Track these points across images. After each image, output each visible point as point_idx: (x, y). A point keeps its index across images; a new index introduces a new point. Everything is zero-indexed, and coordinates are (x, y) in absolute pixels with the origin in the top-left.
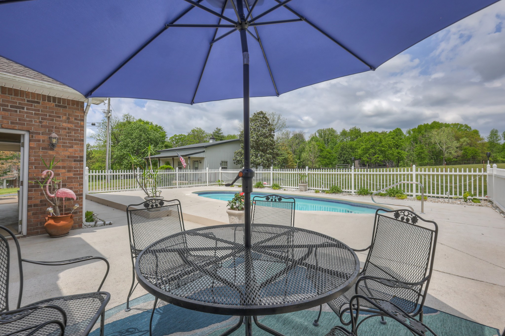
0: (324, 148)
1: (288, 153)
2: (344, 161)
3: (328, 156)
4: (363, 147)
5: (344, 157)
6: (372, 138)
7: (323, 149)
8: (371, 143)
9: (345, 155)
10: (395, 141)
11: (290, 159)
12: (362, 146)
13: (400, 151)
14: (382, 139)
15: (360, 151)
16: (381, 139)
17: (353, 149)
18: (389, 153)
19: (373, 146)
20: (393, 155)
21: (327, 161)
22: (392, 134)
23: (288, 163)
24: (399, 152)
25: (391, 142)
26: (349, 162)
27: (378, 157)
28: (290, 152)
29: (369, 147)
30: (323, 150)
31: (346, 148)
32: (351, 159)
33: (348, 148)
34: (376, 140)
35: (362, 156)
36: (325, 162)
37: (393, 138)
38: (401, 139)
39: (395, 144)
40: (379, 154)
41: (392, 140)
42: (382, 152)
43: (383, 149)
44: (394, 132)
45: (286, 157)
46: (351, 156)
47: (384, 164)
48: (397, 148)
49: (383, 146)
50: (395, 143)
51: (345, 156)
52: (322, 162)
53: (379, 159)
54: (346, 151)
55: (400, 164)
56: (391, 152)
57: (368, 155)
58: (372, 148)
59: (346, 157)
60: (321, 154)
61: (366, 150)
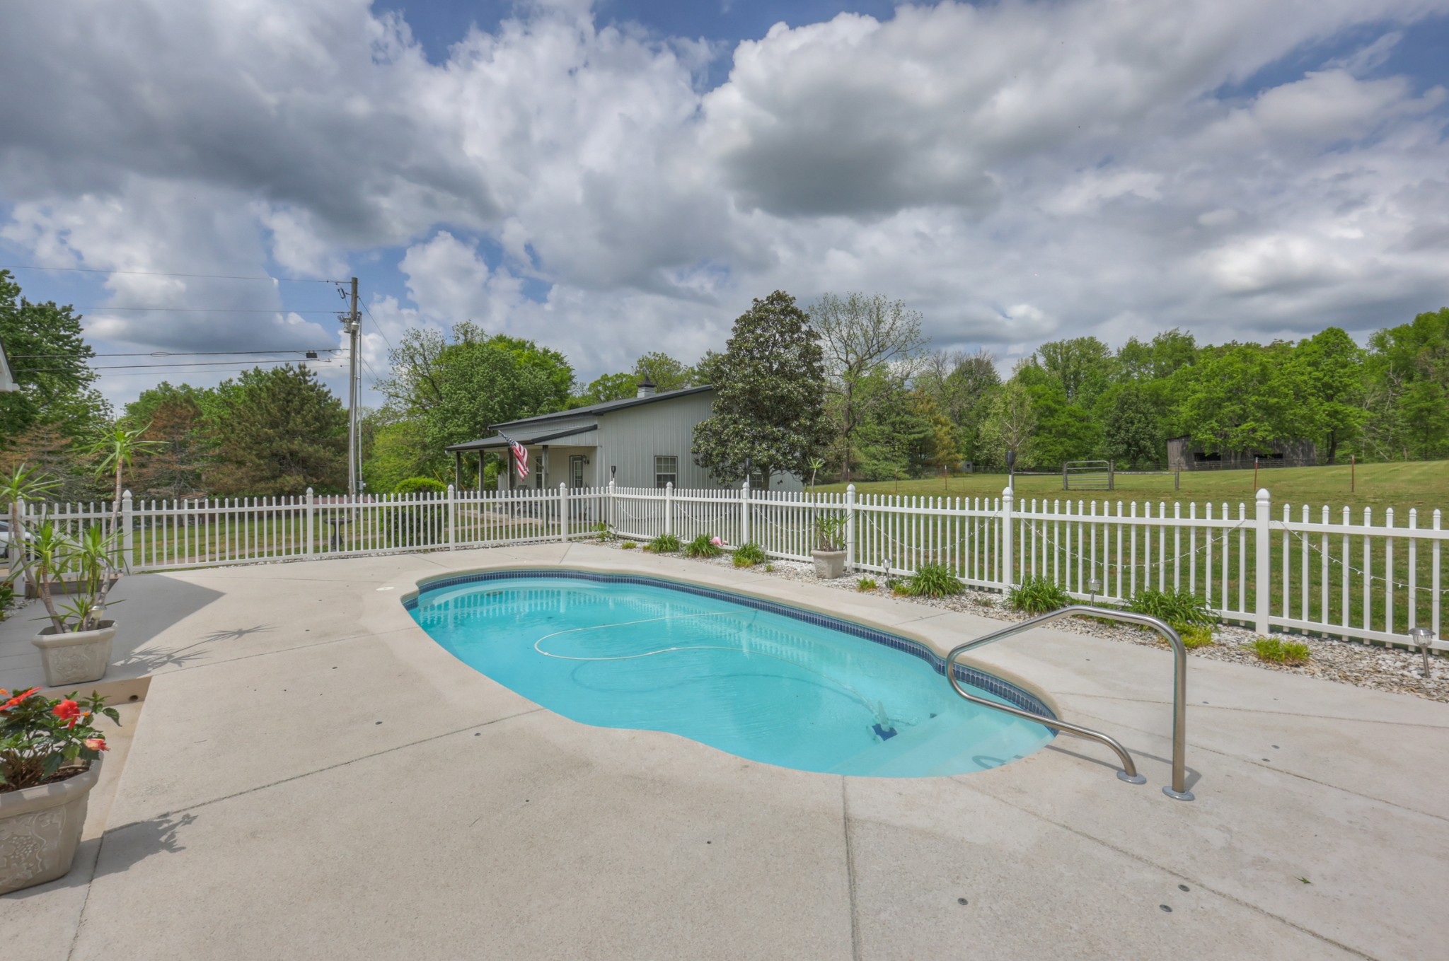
0: (1059, 402)
1: (937, 422)
2: (1129, 445)
3: (1074, 429)
4: (1199, 395)
5: (1127, 431)
6: (1231, 364)
7: (1057, 407)
8: (1228, 383)
9: (1132, 423)
10: (1320, 375)
11: (941, 440)
12: (1194, 392)
13: (1340, 407)
14: (1270, 366)
15: (1185, 411)
16: (1264, 368)
17: (1161, 403)
18: (1295, 415)
19: (1234, 394)
20: (1312, 420)
21: (1069, 444)
22: (1308, 349)
23: (935, 454)
24: (1336, 412)
25: (1305, 378)
26: (1145, 447)
27: (1254, 430)
28: (943, 419)
29: (1222, 395)
30: (1056, 411)
31: (1135, 399)
32: (1152, 437)
33: (1144, 401)
34: (1244, 372)
35: (1195, 428)
36: (1061, 448)
37: (1315, 364)
38: (1344, 366)
39: (1319, 384)
40: (1256, 420)
41: (1309, 369)
42: (1269, 411)
43: (1273, 401)
44: (1318, 341)
45: (930, 433)
46: (1155, 428)
47: (1278, 451)
48: (1330, 398)
49: (1272, 392)
50: (1318, 379)
51: (1133, 429)
52: (1051, 447)
53: (1259, 435)
54: (1137, 411)
55: (1338, 453)
56: (1304, 410)
57: (1215, 425)
58: (1229, 399)
59: (1136, 432)
60: (1050, 424)
61: (1209, 409)
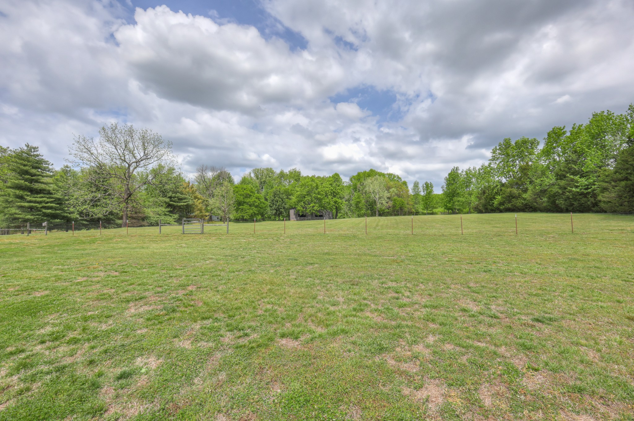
0: (252, 192)
1: (196, 198)
2: (277, 211)
3: (257, 204)
4: (298, 193)
5: (276, 205)
6: (308, 182)
7: (252, 194)
8: (307, 189)
9: (277, 202)
10: (332, 188)
11: (197, 206)
12: (297, 191)
13: (337, 200)
14: (319, 184)
15: (294, 199)
16: (317, 185)
17: (288, 194)
18: (325, 201)
19: (309, 193)
20: (330, 204)
21: (255, 210)
22: (330, 179)
23: (193, 212)
24: (337, 201)
25: (328, 189)
26: (282, 211)
27: (313, 207)
28: (199, 197)
29: (305, 193)
30: (251, 196)
31: (279, 193)
32: (284, 208)
33: (282, 194)
34: (311, 185)
35: (297, 205)
36: (251, 211)
37: (331, 184)
38: (339, 186)
39: (332, 192)
40: (315, 203)
41: (330, 186)
42: (320, 200)
43: (319, 196)
44: (333, 177)
45: (191, 203)
46: (285, 204)
47: (322, 214)
48: (335, 196)
49: (319, 193)
50: (332, 190)
51: (278, 204)
52: (248, 211)
53: (315, 208)
54: (279, 198)
55: (339, 215)
56: (327, 200)
57: (303, 204)
58: (308, 195)
59: (279, 206)
60: (248, 201)
61: (301, 198)
